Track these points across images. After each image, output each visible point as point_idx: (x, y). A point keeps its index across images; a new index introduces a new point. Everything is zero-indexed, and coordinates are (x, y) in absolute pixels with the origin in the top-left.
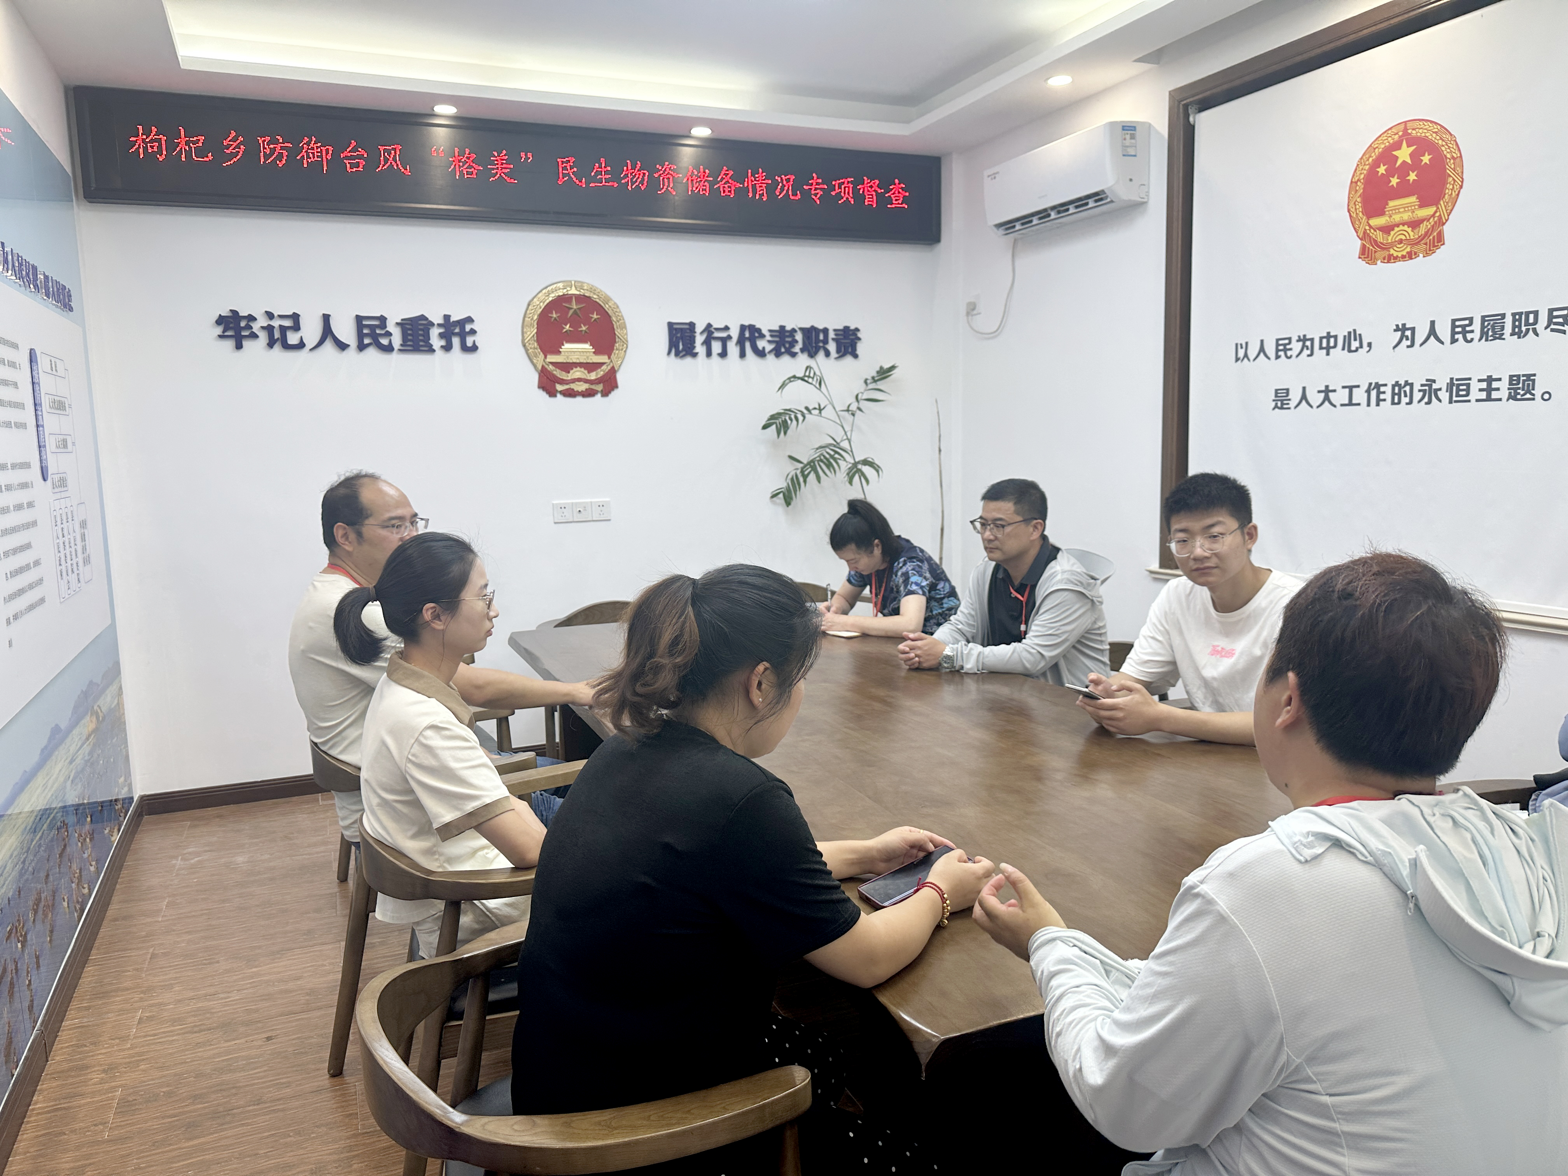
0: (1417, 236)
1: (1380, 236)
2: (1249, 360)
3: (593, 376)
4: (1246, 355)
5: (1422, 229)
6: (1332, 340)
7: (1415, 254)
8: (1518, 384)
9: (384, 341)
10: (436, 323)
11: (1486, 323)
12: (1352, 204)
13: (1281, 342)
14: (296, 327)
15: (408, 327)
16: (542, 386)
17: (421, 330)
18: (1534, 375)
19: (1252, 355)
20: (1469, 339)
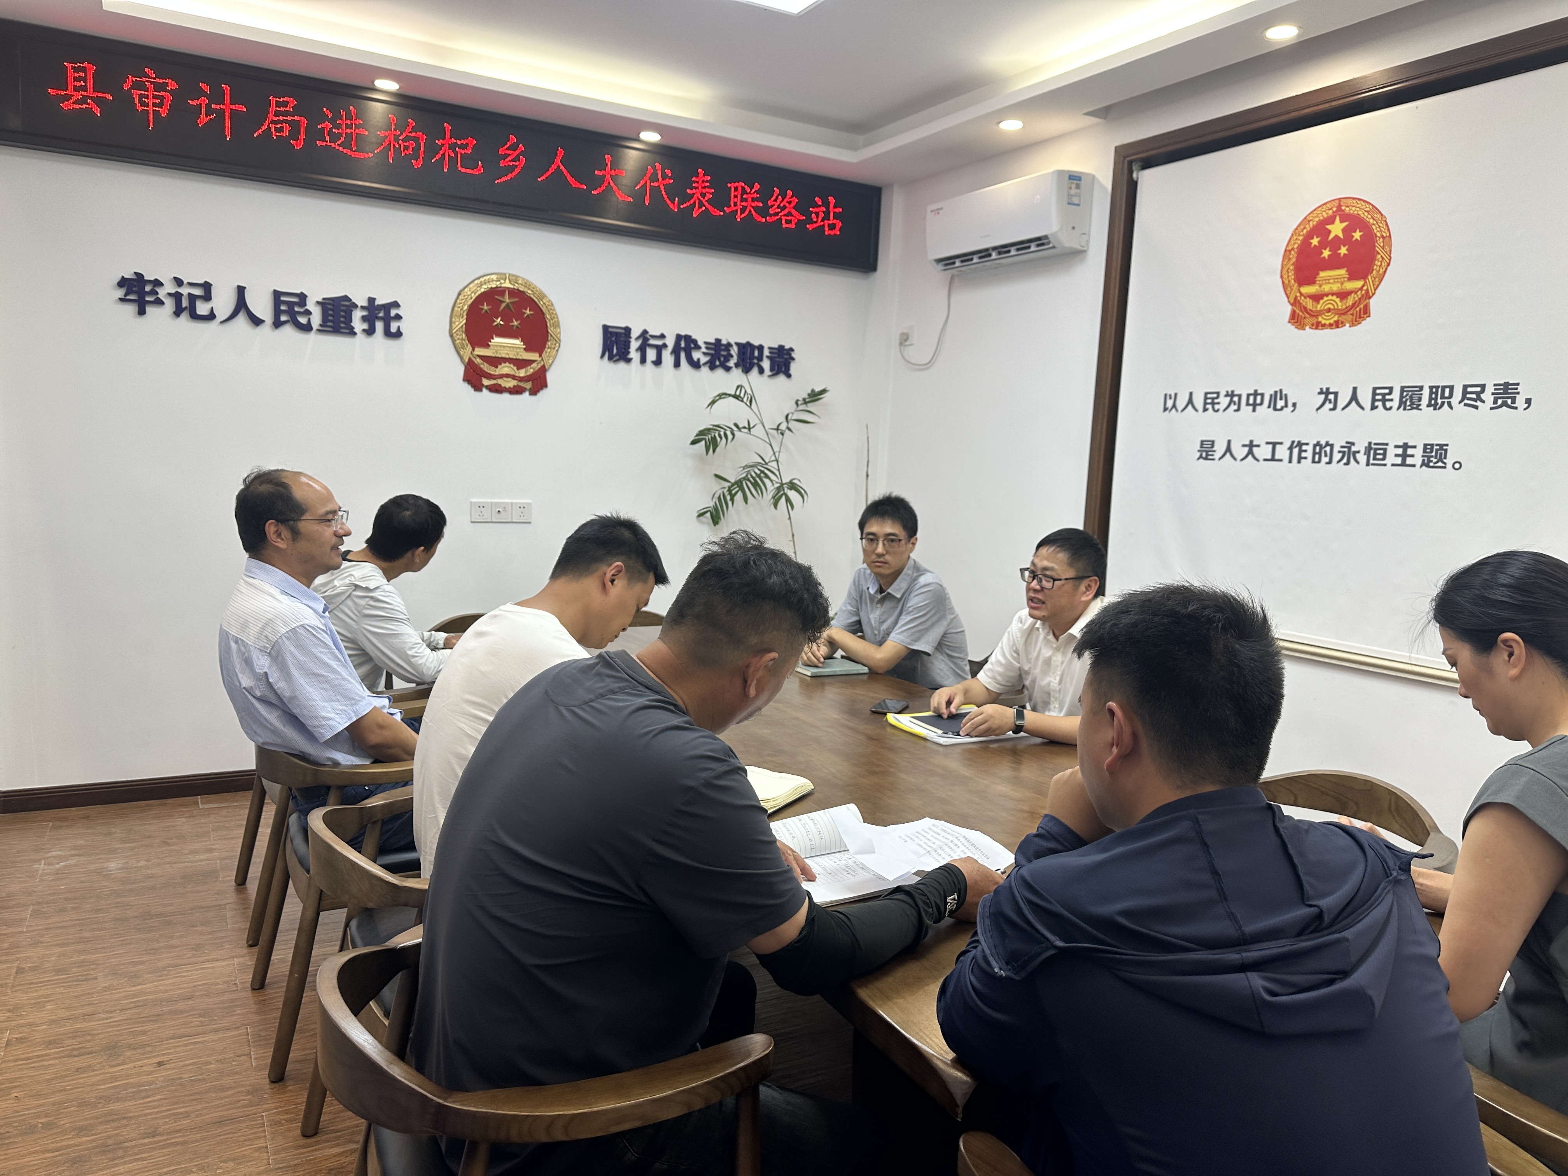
0: (1344, 307)
1: (1309, 304)
2: (1177, 410)
3: (522, 373)
4: (1174, 406)
5: (1350, 301)
6: (1259, 398)
7: (1342, 323)
8: (1431, 452)
9: (303, 320)
10: (359, 305)
11: (1405, 394)
12: (1284, 272)
13: (1209, 396)
14: (207, 297)
15: (329, 307)
16: (468, 379)
17: (343, 311)
18: (1447, 445)
19: (1180, 406)
20: (1388, 406)
